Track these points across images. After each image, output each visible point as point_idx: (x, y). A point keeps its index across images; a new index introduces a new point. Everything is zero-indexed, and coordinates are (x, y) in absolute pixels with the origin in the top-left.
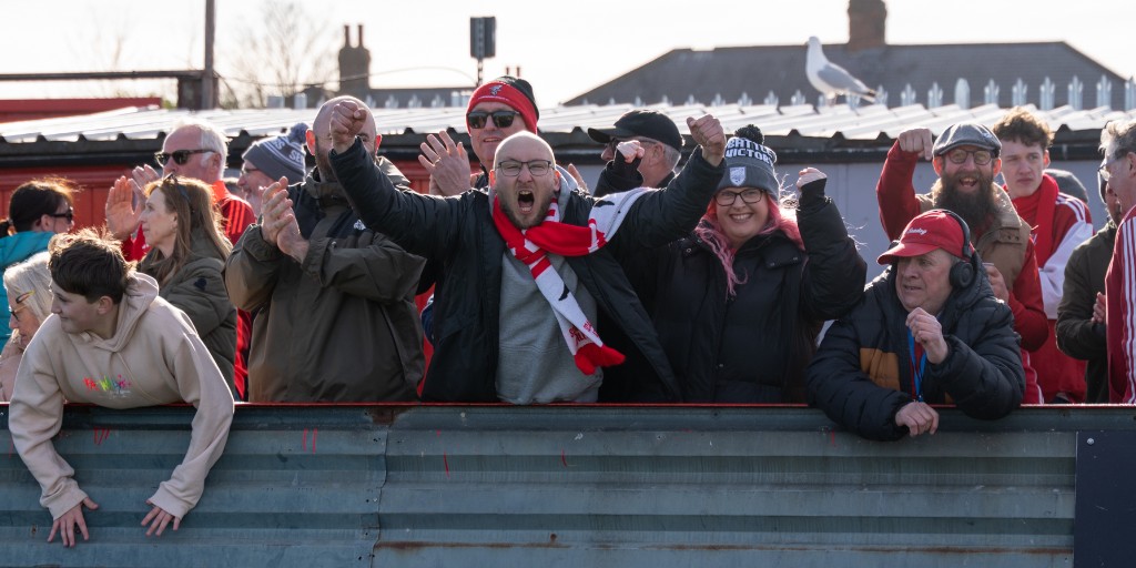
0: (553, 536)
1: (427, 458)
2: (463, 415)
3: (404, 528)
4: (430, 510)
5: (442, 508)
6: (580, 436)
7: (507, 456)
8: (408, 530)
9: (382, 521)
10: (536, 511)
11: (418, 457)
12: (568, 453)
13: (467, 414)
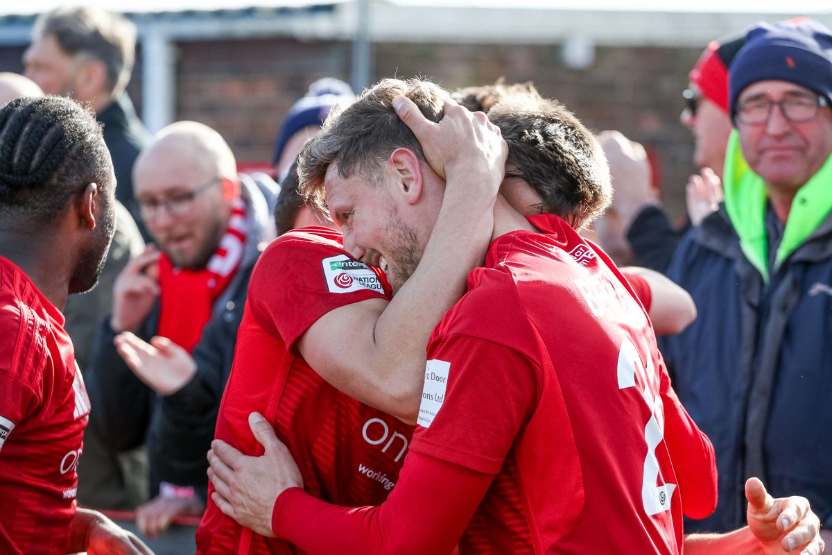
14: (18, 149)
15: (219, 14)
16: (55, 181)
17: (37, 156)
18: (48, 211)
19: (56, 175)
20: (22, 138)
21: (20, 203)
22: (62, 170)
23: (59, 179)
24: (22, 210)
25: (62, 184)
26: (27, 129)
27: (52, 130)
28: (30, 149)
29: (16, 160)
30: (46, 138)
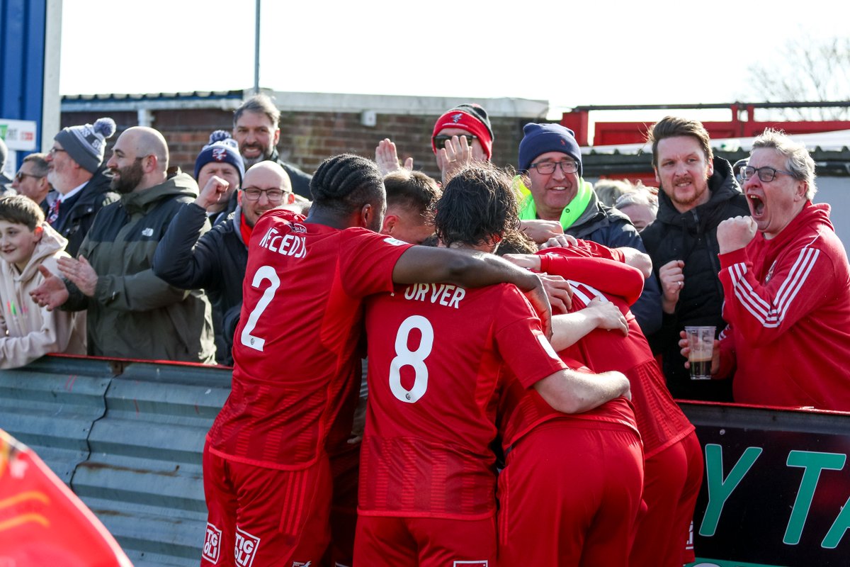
0: (178, 467)
1: (126, 401)
2: (158, 370)
3: (102, 452)
4: (114, 440)
5: (120, 440)
6: (209, 391)
7: (166, 404)
8: (104, 455)
9: (90, 447)
10: (167, 447)
11: (121, 400)
12: (199, 404)
13: (161, 370)
14: (334, 179)
15: (178, 97)
16: (349, 198)
17: (343, 184)
18: (344, 212)
19: (350, 195)
20: (338, 174)
21: (331, 206)
22: (354, 193)
23: (352, 198)
24: (331, 209)
25: (353, 201)
26: (342, 169)
27: (354, 173)
28: (340, 181)
29: (332, 184)
30: (350, 176)
